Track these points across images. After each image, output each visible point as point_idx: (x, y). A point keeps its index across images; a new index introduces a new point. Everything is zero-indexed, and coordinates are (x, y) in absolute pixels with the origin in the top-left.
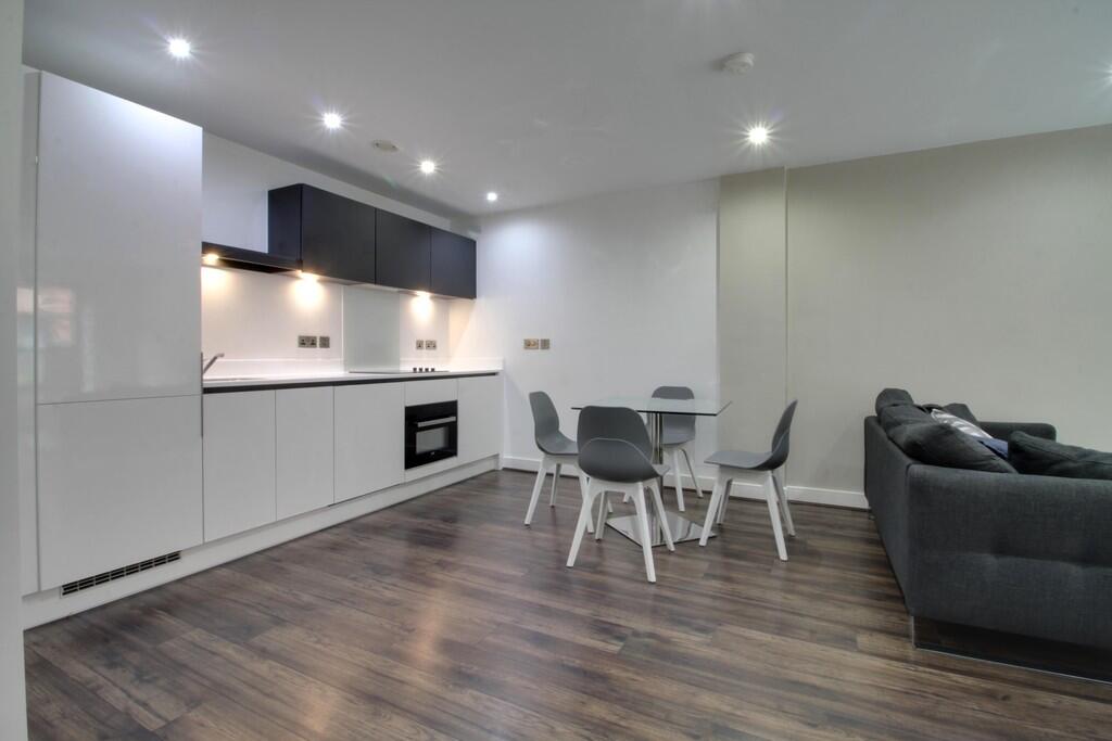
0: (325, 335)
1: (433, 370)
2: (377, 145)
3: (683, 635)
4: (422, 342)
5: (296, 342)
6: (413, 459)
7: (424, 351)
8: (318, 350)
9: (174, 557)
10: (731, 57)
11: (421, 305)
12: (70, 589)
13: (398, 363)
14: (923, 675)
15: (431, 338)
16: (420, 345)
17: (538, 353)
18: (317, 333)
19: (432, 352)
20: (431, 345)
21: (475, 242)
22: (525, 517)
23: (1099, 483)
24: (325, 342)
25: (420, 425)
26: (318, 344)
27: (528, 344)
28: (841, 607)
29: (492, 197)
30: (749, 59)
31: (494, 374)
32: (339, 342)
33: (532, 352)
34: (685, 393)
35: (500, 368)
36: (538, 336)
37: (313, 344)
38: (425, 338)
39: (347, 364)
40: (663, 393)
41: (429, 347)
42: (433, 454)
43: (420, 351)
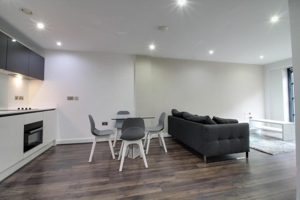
1: (30, 109)
3: (170, 179)
4: (17, 97)
6: (27, 147)
7: (18, 101)
10: (164, 27)
13: (7, 106)
14: (213, 169)
16: (16, 98)
19: (21, 101)
20: (21, 98)
21: (44, 59)
22: (89, 160)
23: (226, 124)
25: (31, 132)
27: (70, 98)
28: (187, 160)
29: (59, 44)
30: (167, 28)
31: (53, 110)
33: (72, 101)
34: (127, 113)
35: (57, 107)
36: (74, 95)
38: (19, 95)
40: (120, 113)
41: (20, 99)
42: (34, 144)
43: (16, 101)
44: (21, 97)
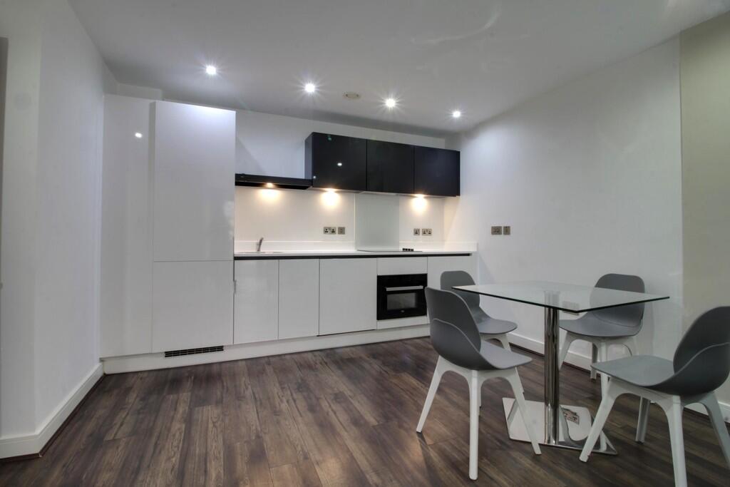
0: (342, 226)
1: (413, 250)
2: (347, 95)
4: (419, 230)
5: (322, 230)
6: (385, 313)
7: (421, 236)
8: (337, 235)
9: (220, 349)
11: (419, 204)
12: (168, 354)
13: (398, 244)
15: (426, 227)
16: (416, 232)
17: (501, 237)
18: (335, 224)
19: (427, 237)
20: (427, 232)
21: (459, 153)
24: (342, 231)
25: (388, 289)
26: (337, 232)
27: (496, 231)
29: (457, 114)
31: (468, 255)
32: (351, 230)
33: (497, 237)
34: (634, 283)
35: (475, 251)
36: (502, 224)
37: (333, 232)
38: (421, 227)
39: (356, 245)
40: (608, 281)
41: (425, 233)
42: (403, 311)
43: (417, 236)
44: (427, 230)
